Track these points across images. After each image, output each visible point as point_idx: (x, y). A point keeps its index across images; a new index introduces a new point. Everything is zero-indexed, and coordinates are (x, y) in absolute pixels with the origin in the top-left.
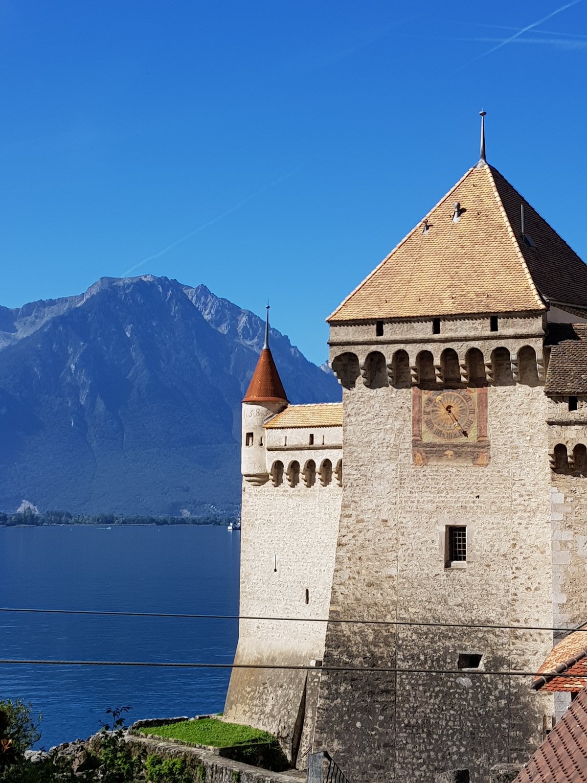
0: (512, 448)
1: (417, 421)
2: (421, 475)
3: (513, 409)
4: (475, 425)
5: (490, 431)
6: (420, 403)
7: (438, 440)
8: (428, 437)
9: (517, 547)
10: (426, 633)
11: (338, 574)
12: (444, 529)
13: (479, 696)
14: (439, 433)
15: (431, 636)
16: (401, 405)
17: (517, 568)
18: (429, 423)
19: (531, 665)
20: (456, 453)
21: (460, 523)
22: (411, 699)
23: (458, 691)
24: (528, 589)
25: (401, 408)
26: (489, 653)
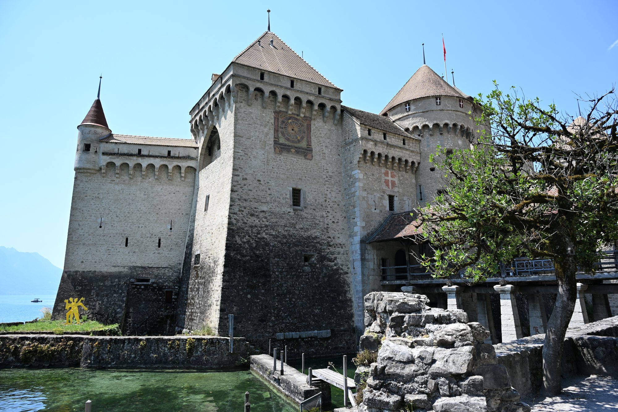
0: (323, 153)
1: (276, 131)
2: (278, 159)
3: (323, 135)
4: (305, 139)
5: (313, 144)
6: (278, 122)
7: (287, 143)
8: (282, 140)
9: (327, 202)
10: (285, 243)
12: (291, 189)
13: (315, 276)
14: (288, 140)
15: (288, 244)
16: (267, 120)
17: (328, 212)
18: (283, 134)
19: (338, 260)
20: (296, 151)
21: (299, 187)
22: (280, 280)
23: (304, 274)
24: (333, 222)
25: (268, 122)
26: (318, 253)
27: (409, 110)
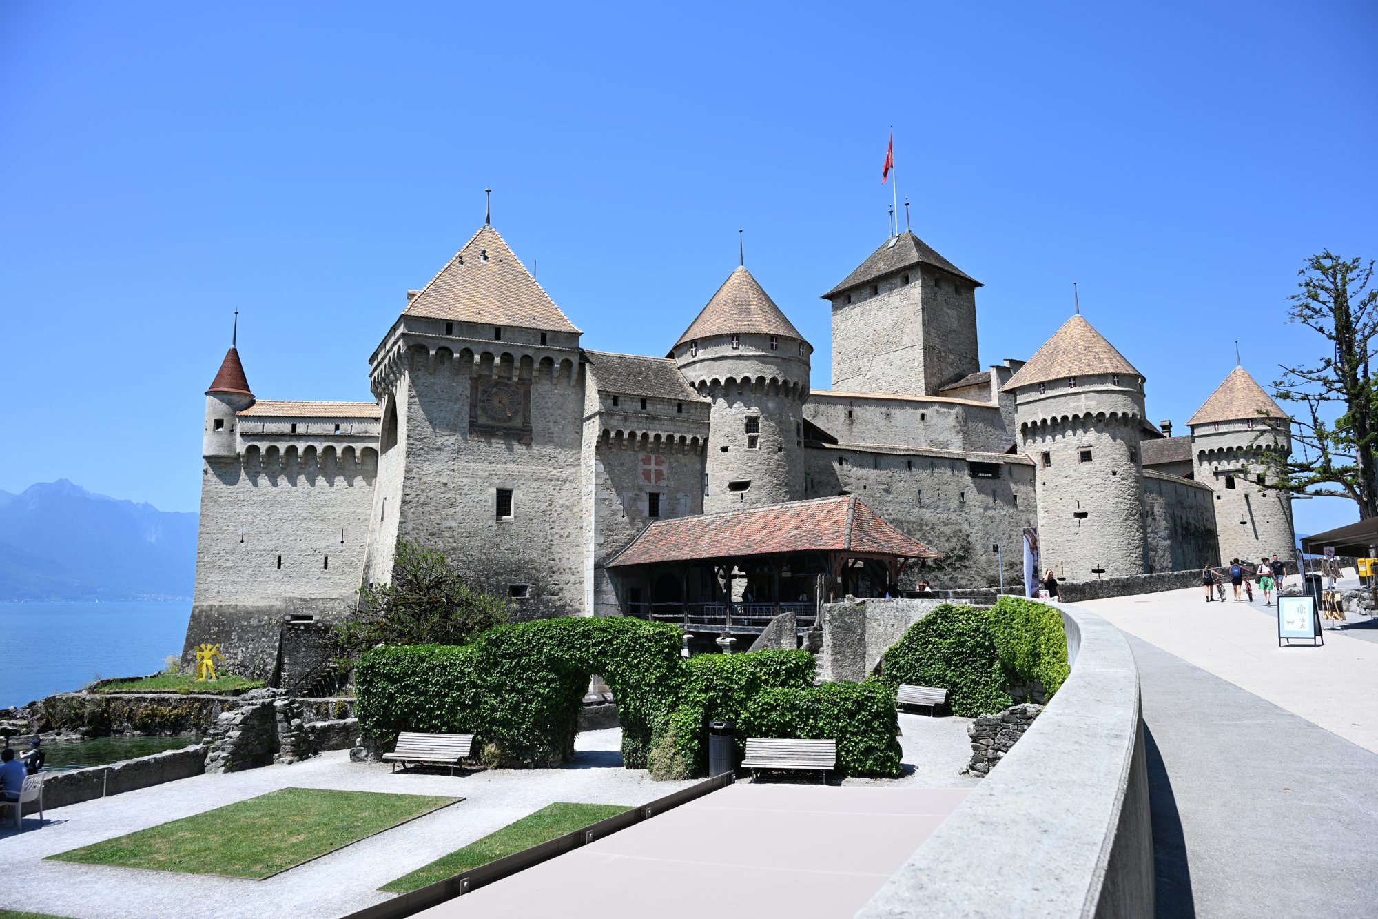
0: (549, 433)
1: (473, 407)
2: (475, 449)
3: (550, 405)
4: (521, 414)
5: (533, 419)
6: (477, 392)
7: (490, 423)
8: (483, 420)
9: (553, 506)
10: (482, 571)
11: (404, 525)
12: (495, 491)
14: (492, 418)
15: (486, 573)
16: (460, 392)
17: (553, 522)
18: (484, 410)
19: (564, 592)
20: (505, 433)
21: (508, 487)
24: (561, 536)
25: (461, 395)
26: (533, 584)
27: (696, 355)
